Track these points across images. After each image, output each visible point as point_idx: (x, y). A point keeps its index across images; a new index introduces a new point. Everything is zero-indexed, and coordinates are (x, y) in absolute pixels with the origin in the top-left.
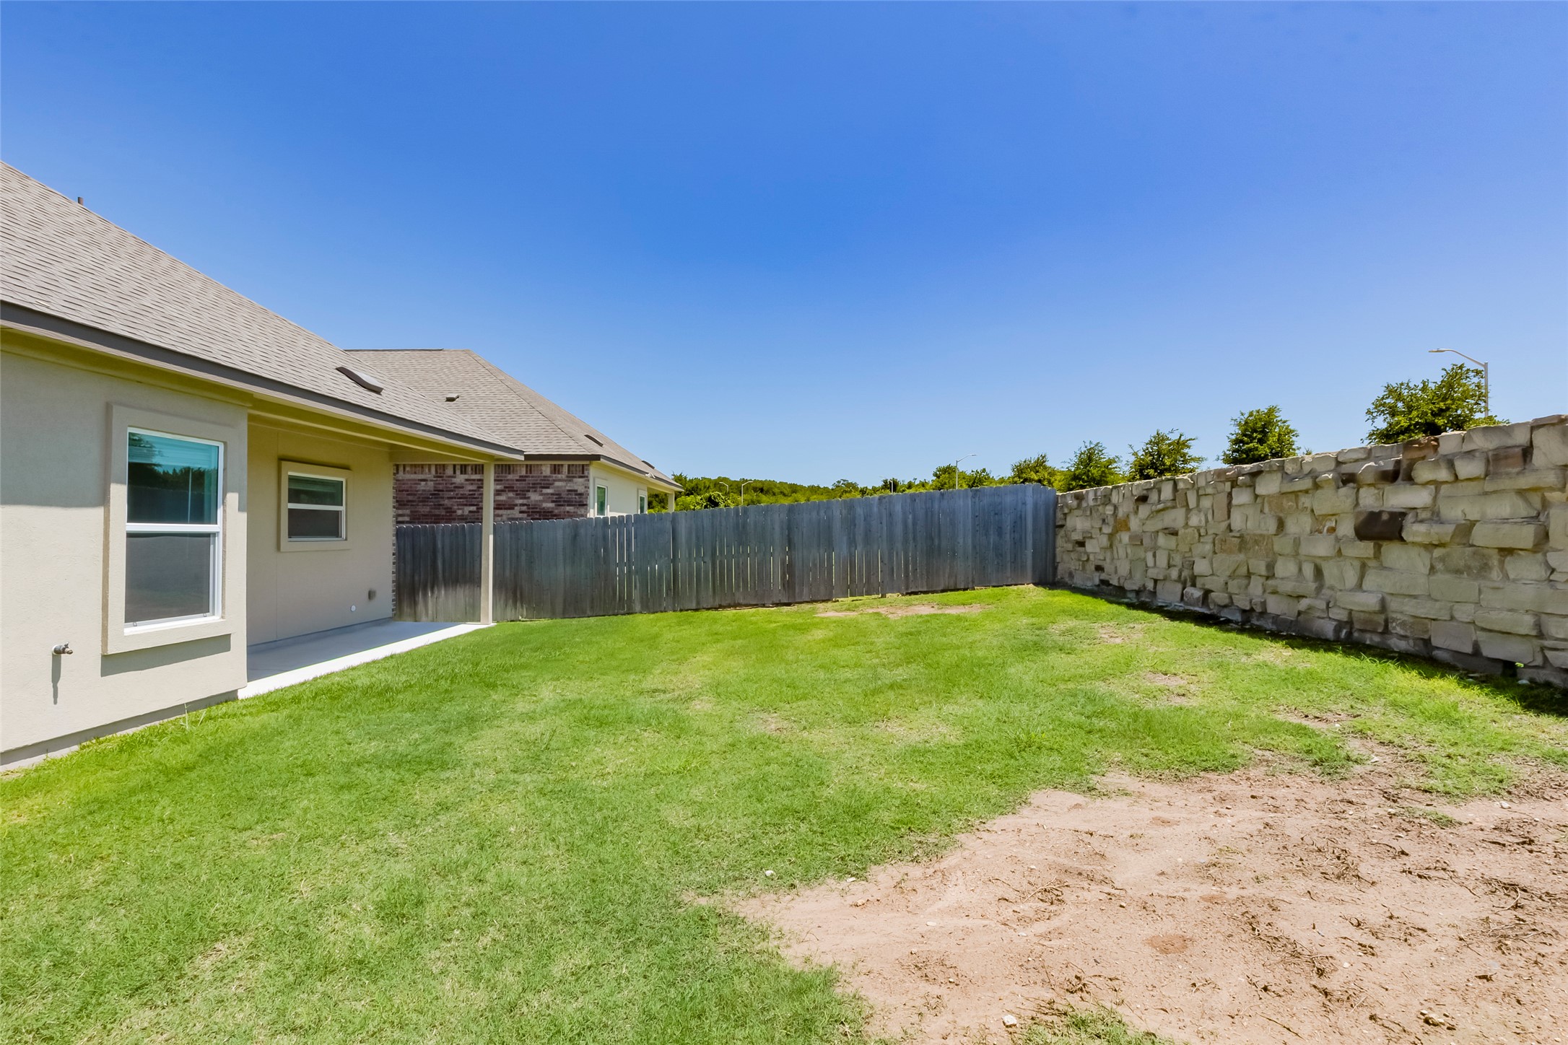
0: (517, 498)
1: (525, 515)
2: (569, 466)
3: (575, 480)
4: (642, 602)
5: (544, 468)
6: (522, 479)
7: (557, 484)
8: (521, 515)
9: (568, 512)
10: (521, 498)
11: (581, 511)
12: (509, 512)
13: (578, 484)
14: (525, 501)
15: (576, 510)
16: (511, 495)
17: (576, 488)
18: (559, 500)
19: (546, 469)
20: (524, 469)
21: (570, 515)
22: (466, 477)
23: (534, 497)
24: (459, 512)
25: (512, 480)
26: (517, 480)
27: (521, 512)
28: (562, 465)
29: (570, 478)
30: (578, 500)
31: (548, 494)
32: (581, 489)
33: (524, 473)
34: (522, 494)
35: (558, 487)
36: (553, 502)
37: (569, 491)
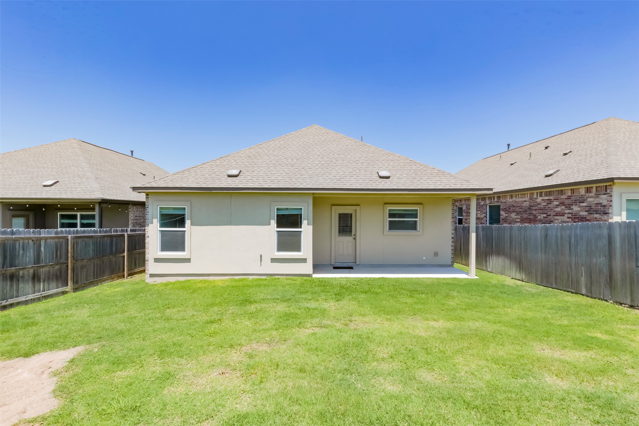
0: (566, 210)
1: (570, 220)
2: (596, 187)
3: (600, 196)
4: (586, 288)
5: (581, 190)
6: (569, 198)
7: (589, 200)
8: (568, 220)
9: (596, 218)
10: (568, 209)
11: (605, 217)
12: (562, 217)
13: (603, 199)
14: (570, 211)
15: (601, 217)
16: (563, 207)
17: (601, 202)
18: (590, 210)
19: (582, 191)
20: (570, 192)
21: (596, 219)
22: (542, 198)
23: (576, 208)
24: (539, 217)
25: (563, 199)
26: (566, 199)
27: (568, 218)
28: (592, 187)
29: (597, 195)
30: (603, 210)
31: (583, 206)
32: (605, 203)
33: (570, 194)
34: (569, 207)
35: (590, 202)
36: (586, 211)
37: (596, 204)
